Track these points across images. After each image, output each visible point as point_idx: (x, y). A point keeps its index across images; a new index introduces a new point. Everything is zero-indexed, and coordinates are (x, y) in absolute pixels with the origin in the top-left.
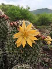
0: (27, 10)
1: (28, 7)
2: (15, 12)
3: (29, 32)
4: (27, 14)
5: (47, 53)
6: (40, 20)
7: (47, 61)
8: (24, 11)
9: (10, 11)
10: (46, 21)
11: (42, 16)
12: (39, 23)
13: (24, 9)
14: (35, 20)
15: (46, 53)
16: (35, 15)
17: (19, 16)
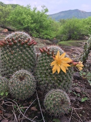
0: (44, 13)
1: (45, 8)
2: (22, 17)
3: (62, 59)
4: (44, 20)
5: (79, 83)
6: (67, 31)
7: (79, 91)
8: (38, 15)
9: (14, 16)
10: (75, 33)
11: (69, 24)
12: (64, 35)
13: (39, 12)
14: (58, 30)
15: (77, 82)
16: (57, 22)
17: (29, 25)
